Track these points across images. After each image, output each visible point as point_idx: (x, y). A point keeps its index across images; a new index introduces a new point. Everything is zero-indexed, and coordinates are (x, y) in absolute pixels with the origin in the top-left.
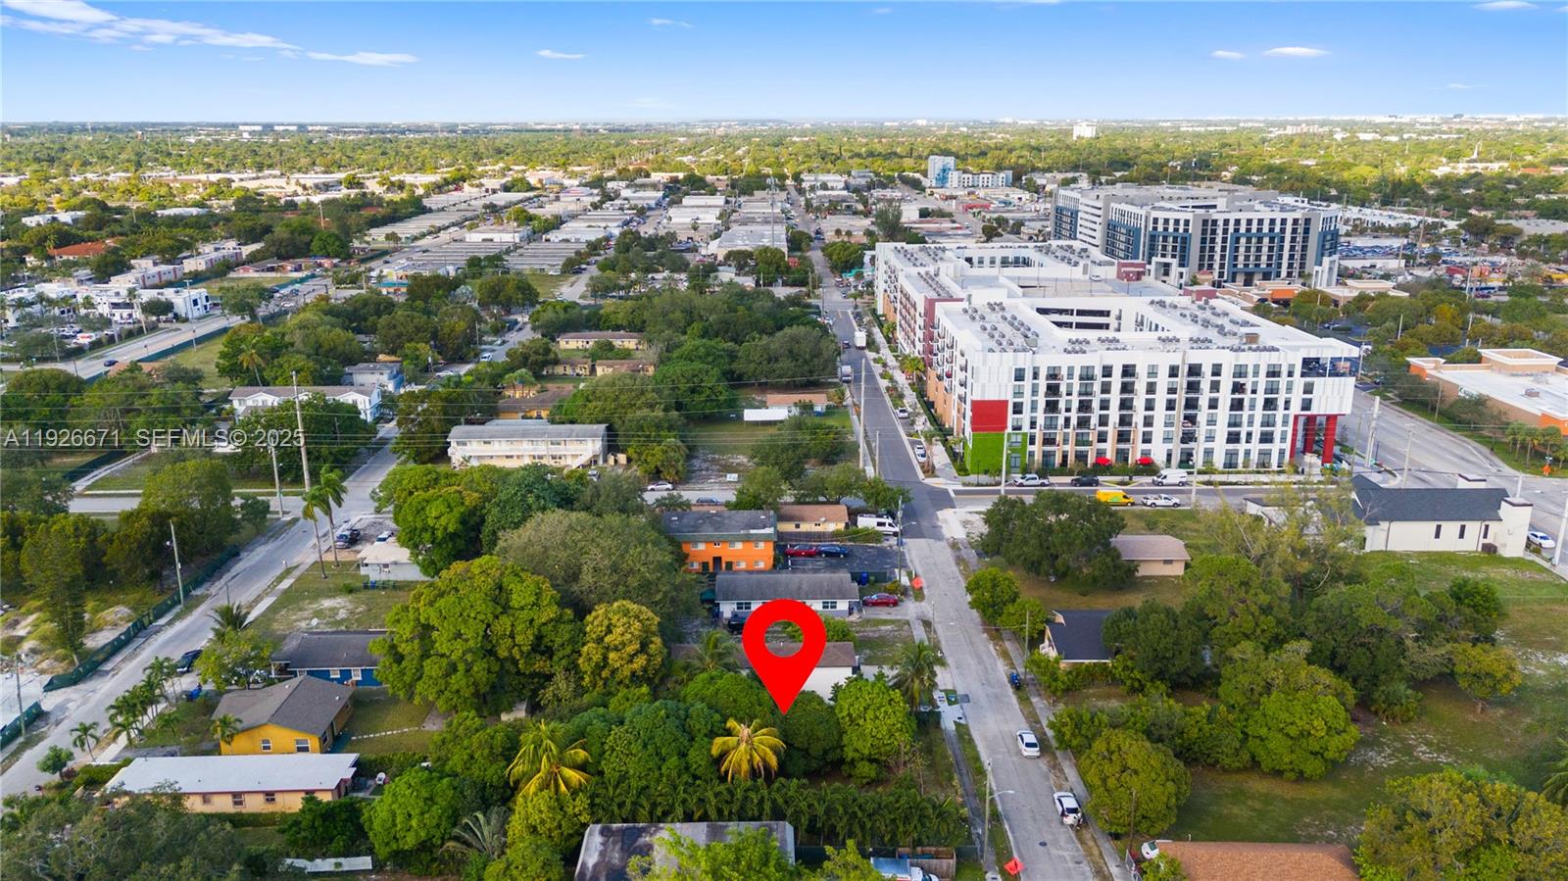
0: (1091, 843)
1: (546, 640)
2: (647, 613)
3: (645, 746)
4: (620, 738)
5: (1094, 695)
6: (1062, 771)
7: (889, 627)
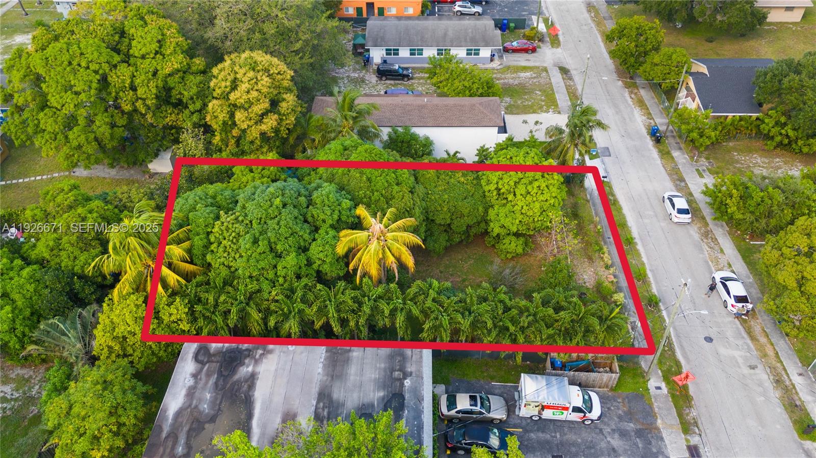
0: (763, 340)
1: (174, 92)
2: (278, 65)
3: (255, 241)
4: (227, 229)
5: (736, 150)
6: (715, 240)
7: (528, 74)
